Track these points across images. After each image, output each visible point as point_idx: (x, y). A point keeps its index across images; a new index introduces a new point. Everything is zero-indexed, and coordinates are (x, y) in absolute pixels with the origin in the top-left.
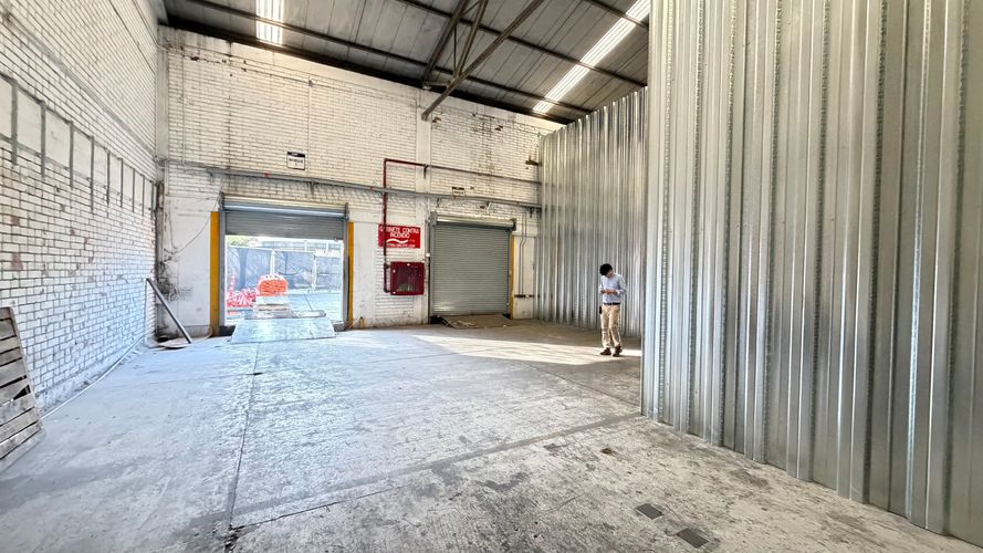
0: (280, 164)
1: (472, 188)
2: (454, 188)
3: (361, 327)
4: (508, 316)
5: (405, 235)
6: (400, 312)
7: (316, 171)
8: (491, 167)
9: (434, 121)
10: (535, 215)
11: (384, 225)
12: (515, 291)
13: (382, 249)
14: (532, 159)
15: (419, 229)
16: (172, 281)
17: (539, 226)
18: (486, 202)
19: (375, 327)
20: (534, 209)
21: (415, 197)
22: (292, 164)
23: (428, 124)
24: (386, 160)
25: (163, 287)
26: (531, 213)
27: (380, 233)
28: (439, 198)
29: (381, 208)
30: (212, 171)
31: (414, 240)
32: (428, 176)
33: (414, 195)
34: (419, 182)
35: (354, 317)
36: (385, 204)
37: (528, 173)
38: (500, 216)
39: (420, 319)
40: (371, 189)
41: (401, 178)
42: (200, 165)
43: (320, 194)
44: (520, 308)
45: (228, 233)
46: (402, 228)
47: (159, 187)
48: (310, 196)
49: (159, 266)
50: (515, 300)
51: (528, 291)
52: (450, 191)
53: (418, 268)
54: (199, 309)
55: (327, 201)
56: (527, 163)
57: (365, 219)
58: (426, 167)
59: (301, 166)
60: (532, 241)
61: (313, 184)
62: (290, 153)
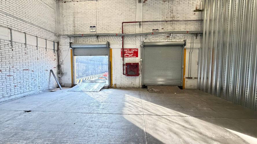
0: (88, 31)
1: (162, 29)
2: (153, 30)
3: (116, 88)
4: (181, 87)
5: (132, 52)
6: (130, 82)
7: (99, 31)
8: (173, 17)
9: (144, 2)
10: (199, 37)
11: (123, 49)
12: (186, 75)
13: (122, 58)
14: (198, 8)
15: (138, 49)
16: (62, 70)
17: (201, 43)
18: (169, 34)
19: (120, 88)
20: (198, 34)
21: (136, 36)
22: (91, 30)
23: (141, 4)
24: (123, 23)
25: (60, 72)
26: (197, 37)
27: (122, 52)
28: (146, 35)
29: (121, 42)
30: (70, 37)
31: (136, 54)
32: (141, 27)
33: (136, 35)
34: (138, 30)
35: (113, 84)
36: (123, 40)
37: (195, 16)
38: (178, 40)
39: (138, 86)
40: (117, 35)
41: (130, 29)
42: (67, 35)
43: (100, 39)
44: (188, 83)
45: (74, 55)
46: (130, 49)
47: (58, 43)
48: (97, 41)
49: (59, 66)
50: (186, 80)
51: (193, 76)
52: (152, 31)
53: (136, 65)
54: (69, 79)
55: (102, 42)
56: (194, 11)
57: (116, 47)
58: (140, 22)
59: (94, 30)
60: (197, 51)
61: (98, 36)
62: (91, 27)
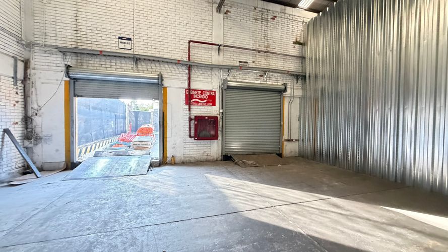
0: (113, 46)
1: (253, 62)
2: (240, 62)
3: (173, 163)
4: (280, 155)
5: (205, 96)
6: (202, 152)
7: (139, 50)
8: (268, 47)
9: (225, 13)
10: (300, 80)
11: (189, 89)
12: (285, 137)
13: (187, 107)
14: (298, 40)
15: (215, 92)
16: (38, 130)
17: (303, 89)
18: (264, 72)
19: (183, 163)
20: (300, 77)
21: (212, 69)
22: (122, 46)
23: (221, 16)
24: (190, 42)
25: (30, 134)
26: (297, 80)
27: (186, 95)
28: (229, 69)
29: (186, 77)
30: (64, 51)
31: (211, 100)
32: (221, 53)
33: (211, 67)
34: (215, 58)
35: (168, 156)
36: (189, 74)
37: (295, 51)
38: (275, 82)
39: (215, 157)
40: (178, 63)
41: (202, 55)
42: (57, 47)
43: (142, 66)
44: (289, 149)
45: (75, 95)
46: (202, 92)
47: (26, 63)
48: (135, 69)
49: (27, 120)
50: (285, 143)
51: (295, 136)
52: (238, 64)
53: (213, 120)
54: (57, 150)
55: (148, 73)
56: (294, 43)
57: (176, 84)
58: (220, 46)
59: (128, 47)
60: (297, 101)
61: (137, 59)
62: (120, 38)
